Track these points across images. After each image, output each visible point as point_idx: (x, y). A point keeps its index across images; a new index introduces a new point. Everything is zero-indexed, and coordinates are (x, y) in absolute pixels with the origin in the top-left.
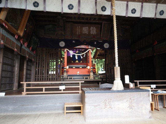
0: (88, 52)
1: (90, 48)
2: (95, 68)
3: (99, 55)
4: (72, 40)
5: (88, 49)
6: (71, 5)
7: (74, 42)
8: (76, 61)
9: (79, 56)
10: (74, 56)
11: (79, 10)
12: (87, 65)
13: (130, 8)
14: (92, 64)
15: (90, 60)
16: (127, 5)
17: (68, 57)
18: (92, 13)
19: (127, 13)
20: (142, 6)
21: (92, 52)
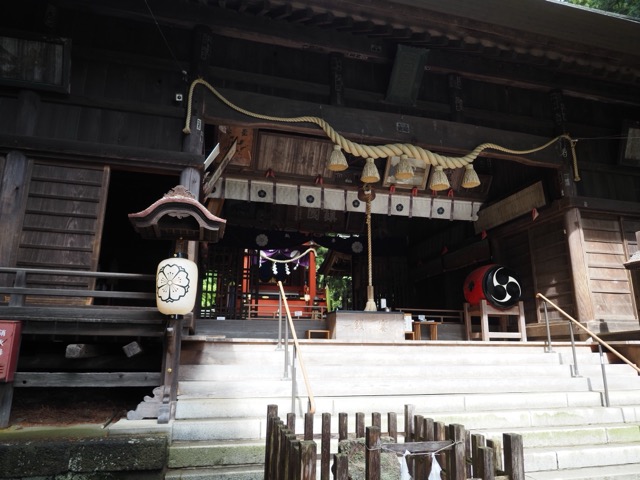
0: (308, 254)
1: (313, 246)
2: (325, 301)
3: (335, 265)
4: (284, 233)
5: (309, 247)
6: (310, 196)
7: (287, 236)
8: (270, 279)
9: (281, 267)
10: (268, 264)
11: (322, 204)
12: (299, 292)
13: (394, 204)
14: (317, 288)
15: (313, 278)
16: (390, 200)
17: (254, 266)
18: (340, 209)
19: (389, 210)
20: (411, 202)
21: (316, 255)
